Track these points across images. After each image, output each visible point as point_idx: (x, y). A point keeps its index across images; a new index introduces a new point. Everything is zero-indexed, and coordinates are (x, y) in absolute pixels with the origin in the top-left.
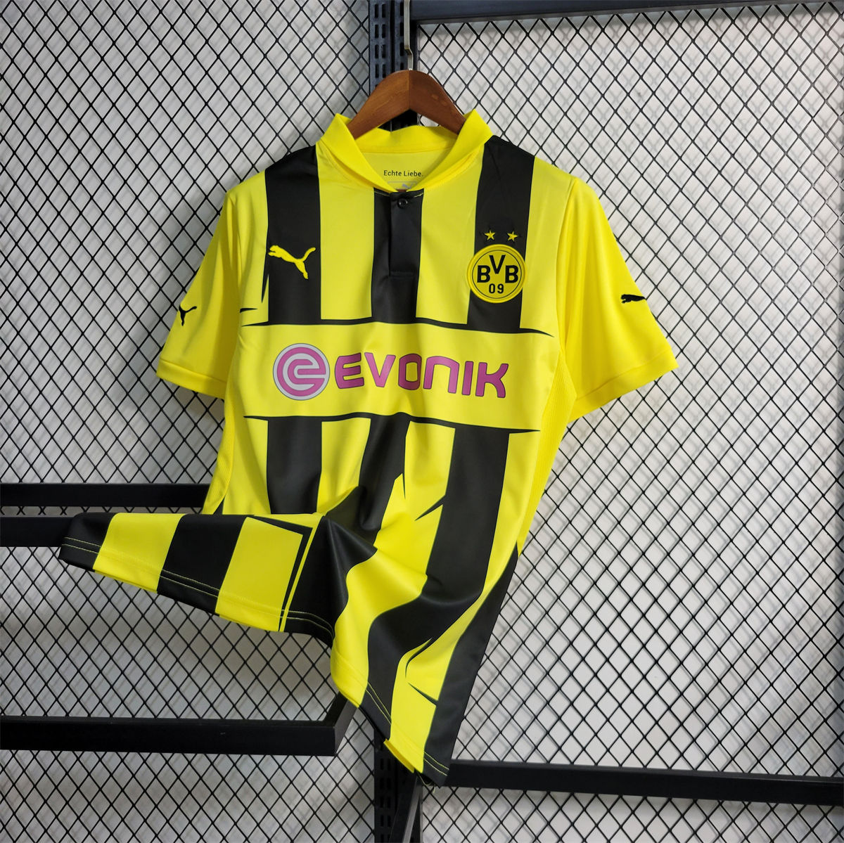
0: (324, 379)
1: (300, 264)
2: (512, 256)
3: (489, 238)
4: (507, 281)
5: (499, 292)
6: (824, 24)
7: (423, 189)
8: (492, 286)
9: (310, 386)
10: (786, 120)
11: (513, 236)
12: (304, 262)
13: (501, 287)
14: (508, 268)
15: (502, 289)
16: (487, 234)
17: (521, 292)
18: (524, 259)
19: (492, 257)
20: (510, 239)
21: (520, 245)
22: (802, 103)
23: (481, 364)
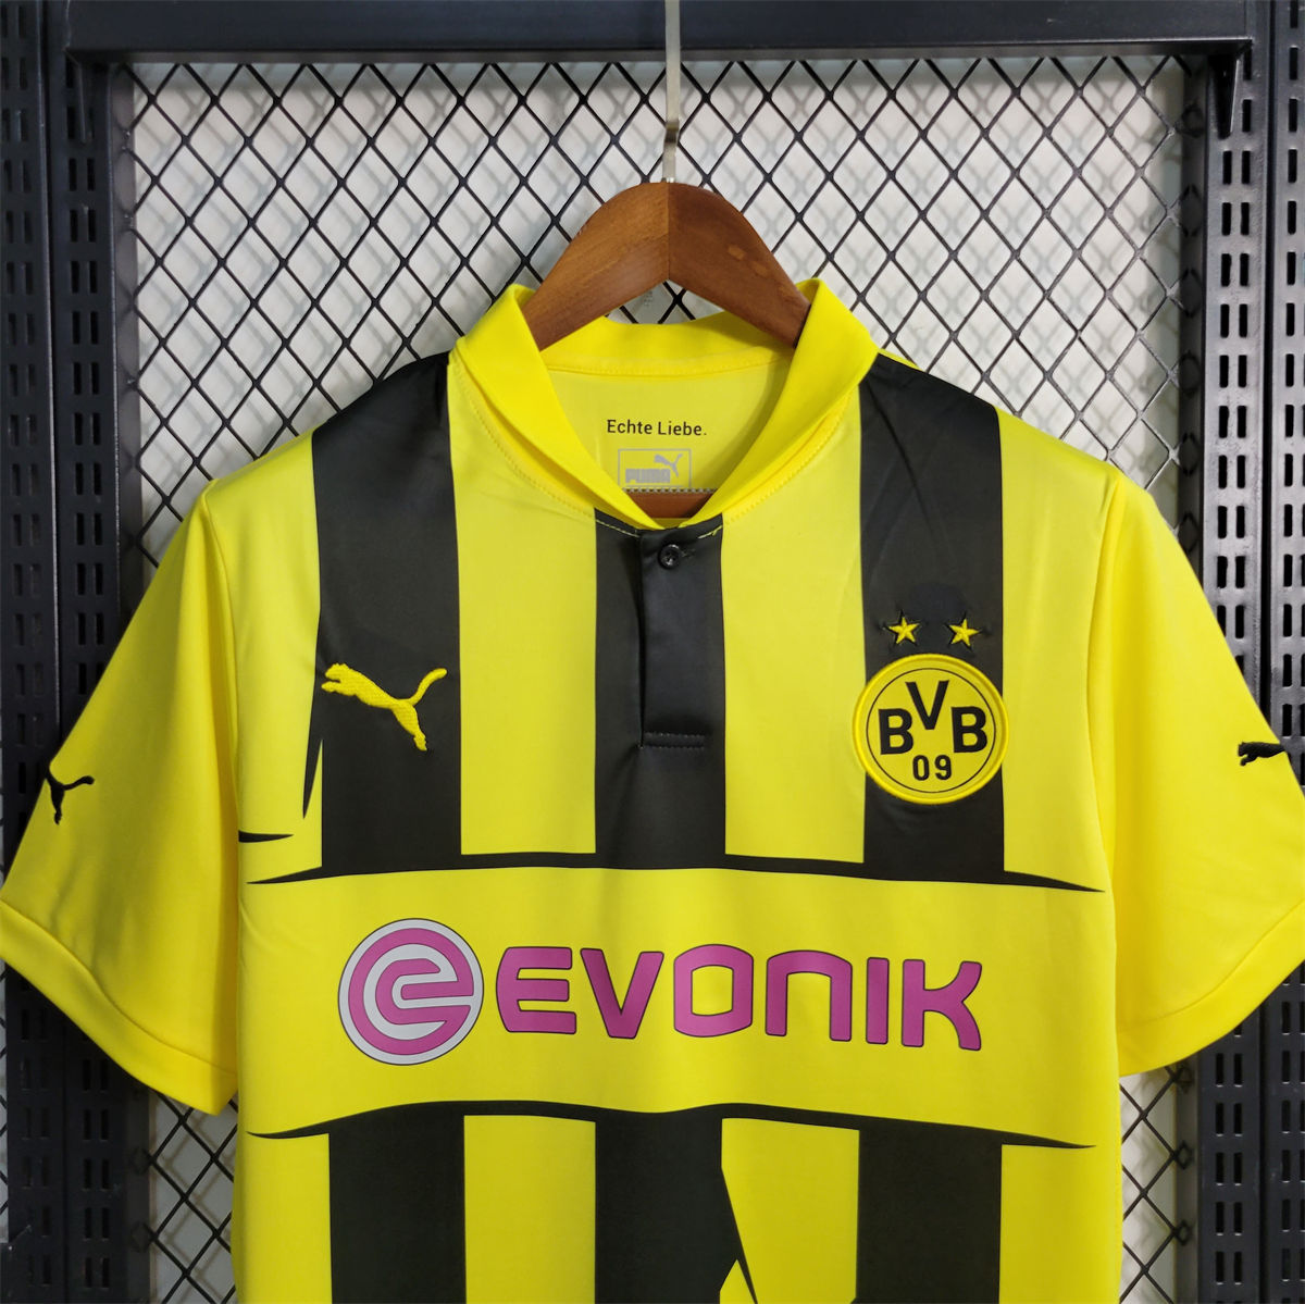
0: (468, 1008)
1: (406, 713)
2: (967, 684)
3: (900, 638)
4: (960, 747)
5: (939, 776)
6: (1103, 109)
7: (720, 516)
8: (921, 762)
9: (431, 1028)
10: (1016, 336)
11: (964, 633)
12: (416, 706)
13: (943, 763)
14: (958, 713)
15: (948, 768)
16: (897, 629)
17: (999, 774)
18: (1001, 693)
19: (912, 687)
20: (957, 639)
21: (988, 657)
22: (1054, 296)
23: (908, 964)
